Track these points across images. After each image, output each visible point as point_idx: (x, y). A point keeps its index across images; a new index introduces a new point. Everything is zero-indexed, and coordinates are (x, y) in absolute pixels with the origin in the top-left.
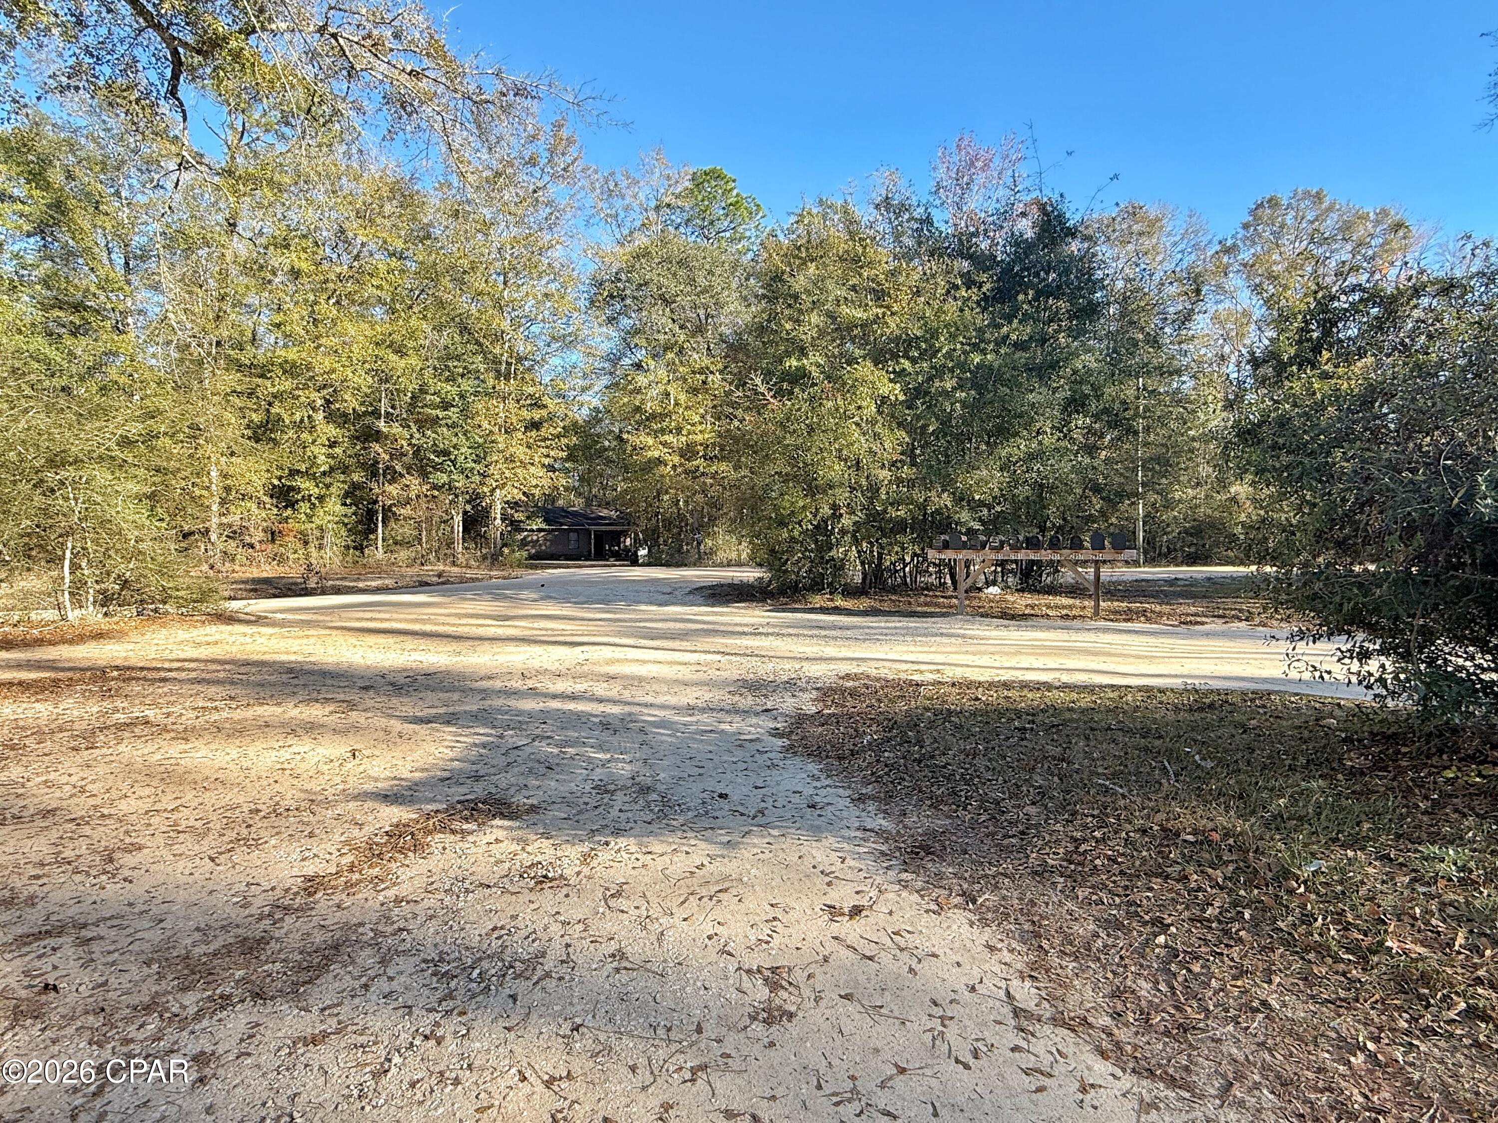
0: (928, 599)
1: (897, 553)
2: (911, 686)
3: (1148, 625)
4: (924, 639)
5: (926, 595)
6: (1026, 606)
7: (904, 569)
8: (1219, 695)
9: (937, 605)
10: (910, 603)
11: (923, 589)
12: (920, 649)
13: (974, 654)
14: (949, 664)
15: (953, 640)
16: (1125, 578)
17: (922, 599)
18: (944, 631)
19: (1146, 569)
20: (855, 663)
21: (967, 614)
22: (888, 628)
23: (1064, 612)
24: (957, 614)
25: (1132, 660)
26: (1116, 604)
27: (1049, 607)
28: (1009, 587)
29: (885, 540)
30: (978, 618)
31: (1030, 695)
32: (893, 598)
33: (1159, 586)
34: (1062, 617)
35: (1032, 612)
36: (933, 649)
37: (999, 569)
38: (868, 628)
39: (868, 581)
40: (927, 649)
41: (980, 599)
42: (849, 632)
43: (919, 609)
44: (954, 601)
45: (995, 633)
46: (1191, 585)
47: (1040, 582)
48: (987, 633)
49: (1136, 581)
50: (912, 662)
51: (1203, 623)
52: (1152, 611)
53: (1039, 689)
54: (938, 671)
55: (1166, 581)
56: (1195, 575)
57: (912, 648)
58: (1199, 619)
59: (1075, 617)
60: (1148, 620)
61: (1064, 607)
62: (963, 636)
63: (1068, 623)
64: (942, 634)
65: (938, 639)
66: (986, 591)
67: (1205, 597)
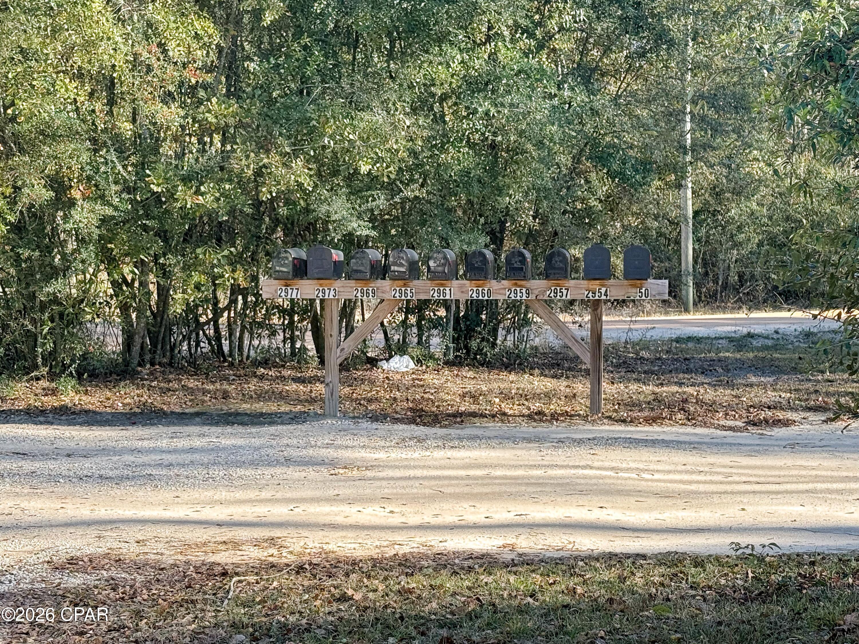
0: (266, 386)
1: (198, 287)
2: (211, 576)
3: (690, 430)
4: (249, 472)
5: (262, 378)
6: (463, 396)
7: (215, 320)
8: (800, 565)
9: (283, 397)
10: (226, 395)
11: (256, 364)
12: (240, 495)
13: (350, 501)
14: (297, 525)
15: (311, 473)
16: (655, 334)
17: (253, 385)
18: (294, 453)
19: (699, 316)
20: (93, 532)
21: (345, 415)
22: (175, 451)
23: (536, 406)
24: (324, 416)
25: (652, 501)
26: (634, 387)
27: (506, 396)
28: (431, 357)
29: (171, 259)
30: (365, 424)
31: (450, 584)
32: (192, 383)
33: (718, 350)
34: (530, 417)
35: (474, 408)
36: (265, 494)
37: (413, 319)
38: (132, 451)
39: (136, 349)
40: (252, 494)
41: (372, 382)
42: (87, 464)
43: (246, 407)
44: (320, 387)
45: (396, 454)
46: (775, 348)
47: (494, 345)
48: (382, 455)
49: (678, 340)
50: (219, 524)
51: (787, 423)
52: (699, 402)
53: (470, 569)
54: (272, 541)
55: (731, 340)
56: (782, 327)
57: (223, 494)
58: (781, 415)
59: (555, 417)
60: (690, 418)
61: (537, 396)
62: (332, 464)
63: (542, 429)
64: (288, 461)
65: (278, 470)
66: (385, 365)
67: (795, 370)
